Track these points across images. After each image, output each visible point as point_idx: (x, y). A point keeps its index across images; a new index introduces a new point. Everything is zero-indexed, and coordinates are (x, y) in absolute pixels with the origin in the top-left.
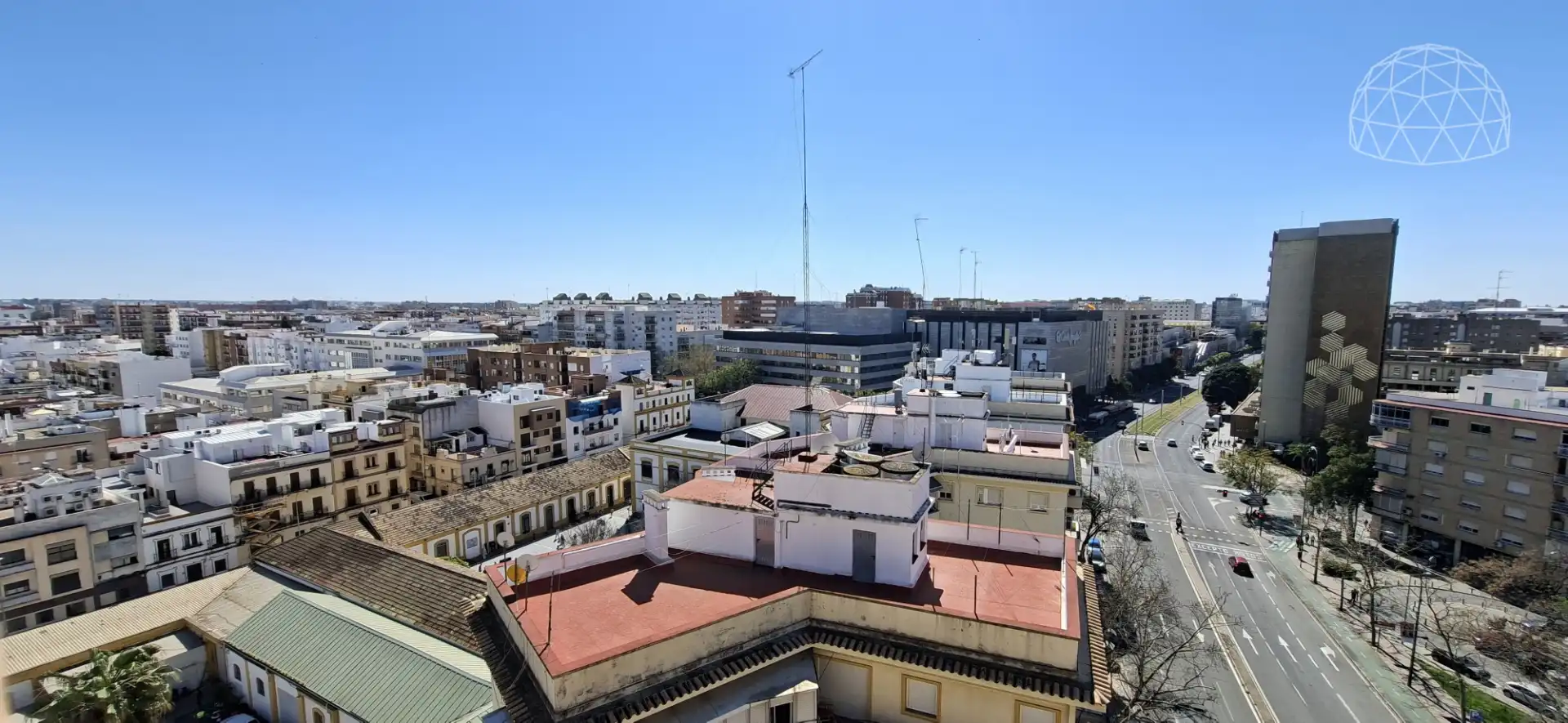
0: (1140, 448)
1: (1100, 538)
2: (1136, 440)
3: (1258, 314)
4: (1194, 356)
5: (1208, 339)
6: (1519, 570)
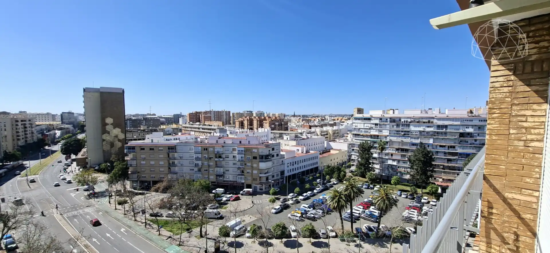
0: (30, 182)
1: (11, 233)
2: (27, 179)
3: (81, 119)
4: (55, 137)
5: (60, 129)
6: (164, 184)
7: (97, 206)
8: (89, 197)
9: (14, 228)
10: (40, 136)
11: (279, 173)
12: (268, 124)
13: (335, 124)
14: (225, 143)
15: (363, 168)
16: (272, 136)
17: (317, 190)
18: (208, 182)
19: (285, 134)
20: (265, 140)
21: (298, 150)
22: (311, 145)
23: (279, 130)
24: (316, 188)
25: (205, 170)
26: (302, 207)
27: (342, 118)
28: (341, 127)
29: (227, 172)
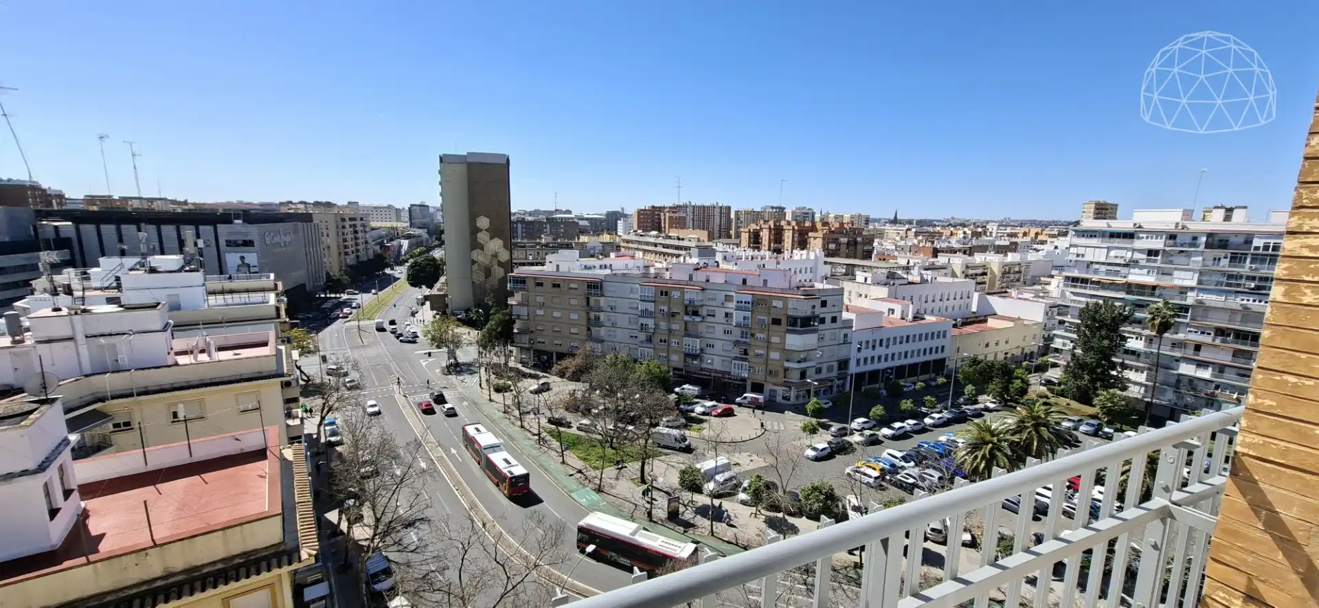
2: (359, 326)
4: (399, 252)
5: (408, 237)
6: (578, 361)
7: (460, 390)
8: (449, 371)
9: (337, 409)
10: (378, 248)
11: (836, 365)
12: (819, 242)
13: (1013, 247)
14: (708, 281)
15: (1087, 377)
16: (827, 270)
17: (933, 418)
18: (664, 368)
19: (863, 266)
20: (808, 280)
21: (893, 310)
22: (930, 299)
23: (848, 257)
24: (932, 413)
25: (661, 341)
26: (885, 455)
27: (1039, 230)
28: (1031, 256)
29: (708, 350)
